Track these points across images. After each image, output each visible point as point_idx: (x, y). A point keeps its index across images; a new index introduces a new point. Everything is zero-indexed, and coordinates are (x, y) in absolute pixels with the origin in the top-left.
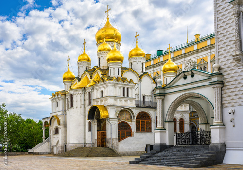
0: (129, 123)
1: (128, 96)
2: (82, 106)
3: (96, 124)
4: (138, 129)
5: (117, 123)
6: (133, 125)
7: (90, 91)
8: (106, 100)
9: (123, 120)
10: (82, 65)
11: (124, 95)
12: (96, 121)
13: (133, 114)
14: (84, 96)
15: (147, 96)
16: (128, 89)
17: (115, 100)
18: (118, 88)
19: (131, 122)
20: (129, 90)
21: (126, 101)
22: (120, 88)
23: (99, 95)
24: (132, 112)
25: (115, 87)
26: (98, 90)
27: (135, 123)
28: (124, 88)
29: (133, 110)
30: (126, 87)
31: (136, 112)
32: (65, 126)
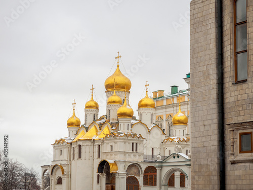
0: (137, 177)
1: (136, 151)
2: (91, 158)
3: (105, 177)
4: (145, 183)
5: (126, 177)
6: (141, 180)
7: (100, 144)
8: (115, 155)
9: (131, 174)
10: (89, 113)
11: (133, 150)
12: (105, 174)
13: (141, 168)
14: (94, 148)
15: (156, 148)
16: (136, 144)
17: (124, 155)
18: (127, 144)
19: (139, 176)
20: (138, 145)
21: (135, 156)
22: (129, 143)
23: (109, 149)
24: (140, 166)
25: (125, 143)
26: (108, 144)
27: (143, 177)
28: (133, 144)
29: (141, 165)
30: (135, 142)
31: (144, 167)
32: (70, 176)
